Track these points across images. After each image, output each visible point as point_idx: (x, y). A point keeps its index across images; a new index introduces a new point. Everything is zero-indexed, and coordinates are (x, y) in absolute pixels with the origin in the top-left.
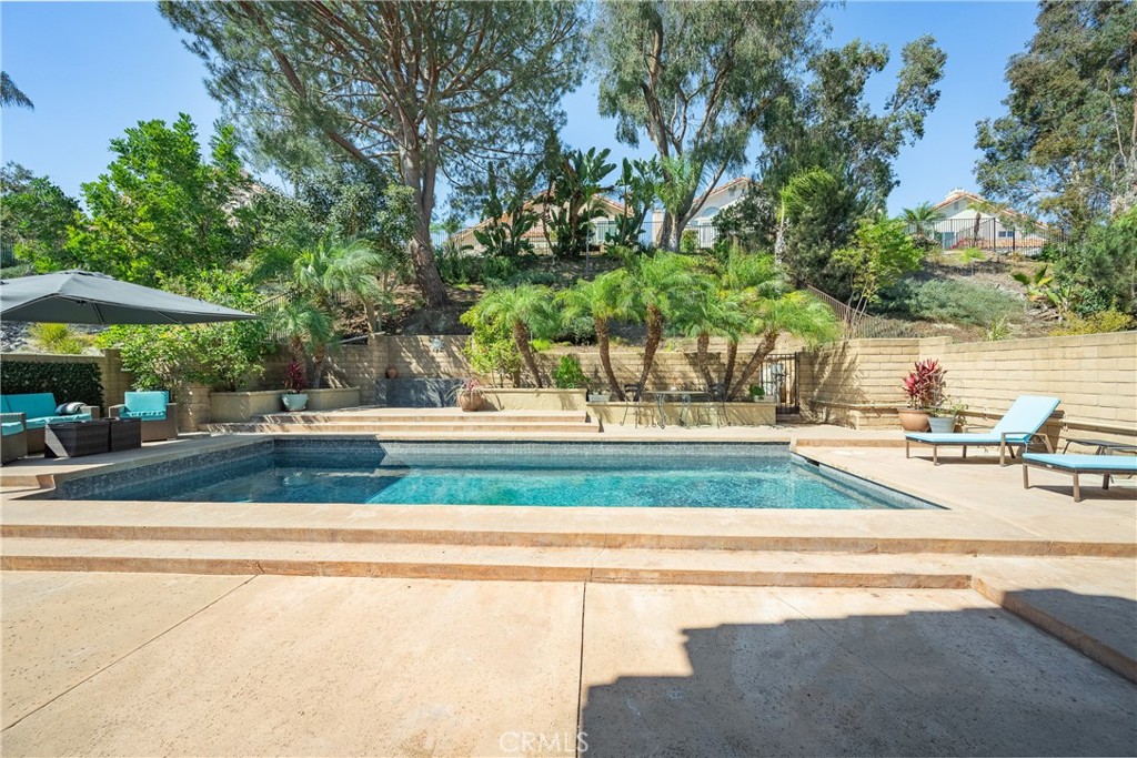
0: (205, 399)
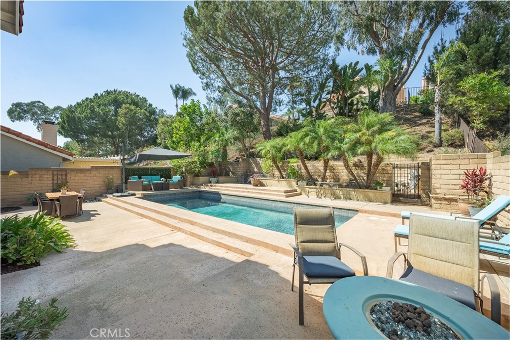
0: (192, 178)
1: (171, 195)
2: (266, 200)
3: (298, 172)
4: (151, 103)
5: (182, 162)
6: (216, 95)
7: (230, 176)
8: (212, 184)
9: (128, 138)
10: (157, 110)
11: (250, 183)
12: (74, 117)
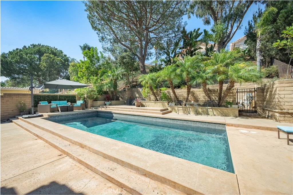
0: (92, 102)
1: (74, 115)
2: (148, 117)
3: (168, 96)
4: (66, 54)
5: (84, 91)
6: (109, 45)
7: (119, 100)
8: (107, 106)
9: (49, 76)
10: (70, 59)
11: (134, 105)
12: (6, 61)
